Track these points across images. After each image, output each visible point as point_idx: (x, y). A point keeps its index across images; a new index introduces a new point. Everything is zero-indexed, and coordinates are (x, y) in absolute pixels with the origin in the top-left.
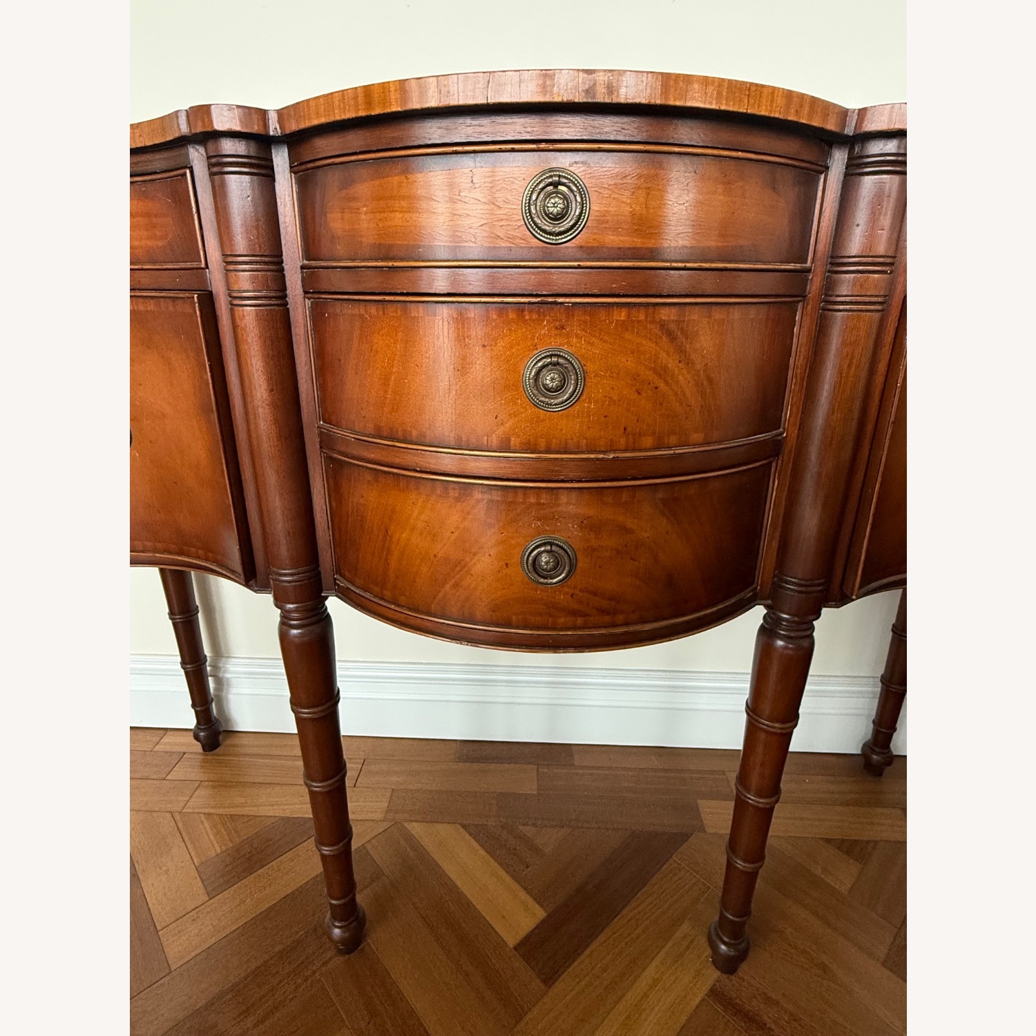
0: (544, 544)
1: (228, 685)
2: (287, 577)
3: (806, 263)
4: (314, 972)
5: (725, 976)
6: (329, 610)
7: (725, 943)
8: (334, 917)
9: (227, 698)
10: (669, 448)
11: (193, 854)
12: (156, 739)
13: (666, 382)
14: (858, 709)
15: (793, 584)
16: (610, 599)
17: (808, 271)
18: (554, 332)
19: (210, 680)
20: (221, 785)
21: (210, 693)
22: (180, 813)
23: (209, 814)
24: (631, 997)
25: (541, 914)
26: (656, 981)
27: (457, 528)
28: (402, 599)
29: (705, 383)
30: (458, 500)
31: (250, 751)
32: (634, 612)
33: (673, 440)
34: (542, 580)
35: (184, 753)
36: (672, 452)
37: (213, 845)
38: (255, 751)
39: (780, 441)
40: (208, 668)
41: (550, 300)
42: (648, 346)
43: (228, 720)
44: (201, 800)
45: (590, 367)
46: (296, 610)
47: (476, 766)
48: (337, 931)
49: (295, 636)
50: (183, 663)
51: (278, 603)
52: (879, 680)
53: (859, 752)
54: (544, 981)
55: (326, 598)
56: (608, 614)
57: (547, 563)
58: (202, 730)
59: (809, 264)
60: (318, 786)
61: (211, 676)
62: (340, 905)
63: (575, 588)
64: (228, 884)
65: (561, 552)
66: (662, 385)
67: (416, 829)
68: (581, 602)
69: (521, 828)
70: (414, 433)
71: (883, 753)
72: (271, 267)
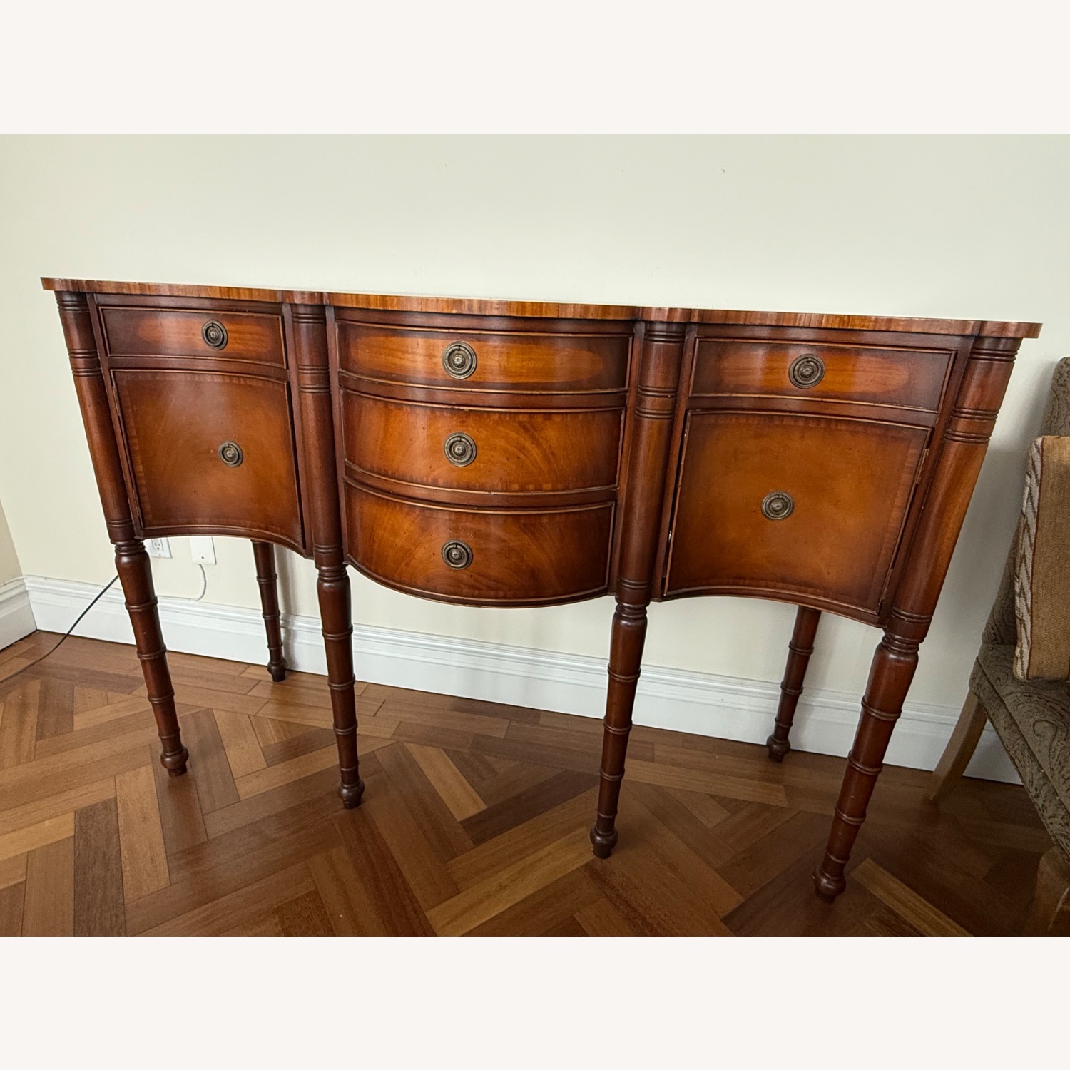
0: (454, 544)
1: (295, 636)
2: (324, 549)
3: (624, 386)
4: (327, 815)
5: (599, 859)
6: (348, 574)
7: (600, 835)
8: (343, 782)
9: (293, 646)
10: (529, 491)
11: (260, 741)
12: (242, 669)
13: (525, 455)
14: (762, 707)
15: (629, 584)
16: (495, 581)
17: (627, 391)
18: (459, 424)
19: (282, 630)
20: (283, 704)
21: (280, 640)
22: (254, 716)
23: (274, 720)
24: (530, 859)
25: (484, 807)
26: (550, 854)
27: (407, 530)
28: (380, 571)
29: (550, 455)
30: (408, 514)
31: (306, 685)
32: (509, 591)
33: (531, 487)
34: (452, 565)
35: (260, 681)
36: (530, 494)
37: (273, 737)
38: (309, 685)
39: (615, 492)
40: (281, 622)
41: (456, 407)
42: (512, 434)
43: (292, 662)
44: (269, 711)
45: (480, 444)
46: (327, 571)
47: (464, 715)
48: (345, 791)
49: (326, 587)
50: (264, 615)
51: (318, 566)
52: (780, 686)
53: (764, 743)
54: (474, 842)
55: (346, 565)
56: (494, 590)
57: (455, 555)
58: (274, 665)
59: (626, 388)
60: (336, 686)
61: (283, 627)
62: (347, 772)
63: (472, 572)
64: (284, 760)
65: (462, 549)
66: (522, 456)
67: (413, 748)
68: (475, 581)
69: (486, 757)
70: (390, 472)
71: (782, 744)
72: (321, 372)
